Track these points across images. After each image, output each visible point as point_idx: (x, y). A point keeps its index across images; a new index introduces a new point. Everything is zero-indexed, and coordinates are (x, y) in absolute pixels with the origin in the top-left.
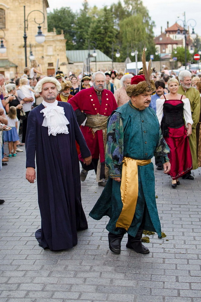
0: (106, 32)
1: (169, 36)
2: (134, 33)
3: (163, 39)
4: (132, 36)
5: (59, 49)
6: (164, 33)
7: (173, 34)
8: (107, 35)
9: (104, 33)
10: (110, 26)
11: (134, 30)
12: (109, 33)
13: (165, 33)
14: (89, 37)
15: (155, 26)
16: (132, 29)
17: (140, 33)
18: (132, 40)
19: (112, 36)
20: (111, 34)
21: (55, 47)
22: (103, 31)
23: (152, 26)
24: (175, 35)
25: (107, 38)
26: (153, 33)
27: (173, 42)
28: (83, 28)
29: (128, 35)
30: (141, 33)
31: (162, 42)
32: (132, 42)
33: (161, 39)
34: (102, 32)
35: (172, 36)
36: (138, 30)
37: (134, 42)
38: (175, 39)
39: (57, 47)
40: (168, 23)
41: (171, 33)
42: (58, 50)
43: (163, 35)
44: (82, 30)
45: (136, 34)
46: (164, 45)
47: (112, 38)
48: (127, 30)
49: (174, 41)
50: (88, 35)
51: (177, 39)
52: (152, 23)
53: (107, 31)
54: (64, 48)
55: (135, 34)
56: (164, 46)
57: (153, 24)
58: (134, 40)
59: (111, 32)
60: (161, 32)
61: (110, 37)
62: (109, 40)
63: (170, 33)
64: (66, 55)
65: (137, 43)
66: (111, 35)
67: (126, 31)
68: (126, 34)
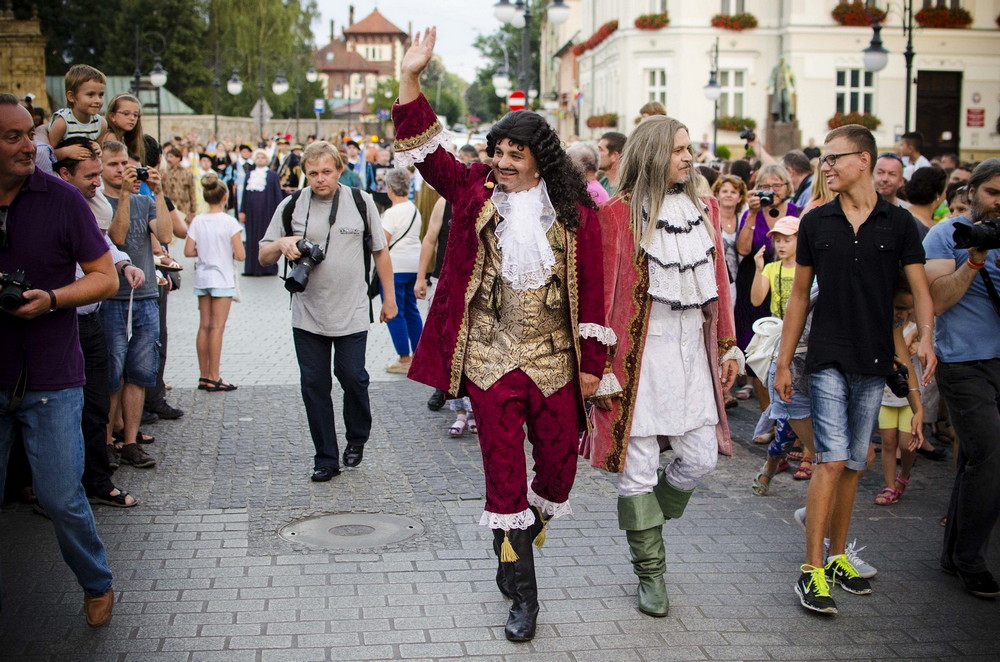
0: (171, 26)
1: (354, 48)
2: (259, 33)
3: (335, 57)
4: (251, 42)
5: (23, 67)
6: (338, 40)
7: (366, 42)
8: (176, 35)
9: (166, 26)
10: (184, 7)
11: (259, 24)
12: (180, 28)
13: (343, 38)
14: (117, 38)
15: (318, 15)
16: (252, 19)
17: (276, 31)
18: (252, 52)
19: (192, 39)
20: (188, 32)
21: (11, 58)
22: (162, 21)
23: (308, 16)
24: (371, 47)
25: (174, 45)
26: (309, 35)
27: (366, 67)
28: (98, 13)
29: (239, 38)
30: (281, 34)
31: (332, 67)
32: (249, 59)
33: (330, 56)
34: (160, 25)
35: (362, 49)
36: (271, 23)
37: (256, 58)
38: (370, 59)
39: (17, 61)
40: (352, 10)
41: (361, 39)
42: (18, 68)
43: (335, 45)
44: (95, 17)
45: (265, 34)
46: (341, 73)
47: (191, 43)
48: (236, 21)
49: (367, 63)
50: (113, 31)
51: (377, 59)
52: (308, 7)
53: (174, 22)
54: (39, 63)
55: (261, 36)
56: (339, 78)
57: (311, 11)
58: (258, 53)
59: (189, 26)
60: (332, 37)
61: (183, 41)
62: (182, 48)
63: (357, 41)
64: (44, 87)
65: (266, 61)
66: (185, 36)
67: (233, 25)
68: (233, 33)
